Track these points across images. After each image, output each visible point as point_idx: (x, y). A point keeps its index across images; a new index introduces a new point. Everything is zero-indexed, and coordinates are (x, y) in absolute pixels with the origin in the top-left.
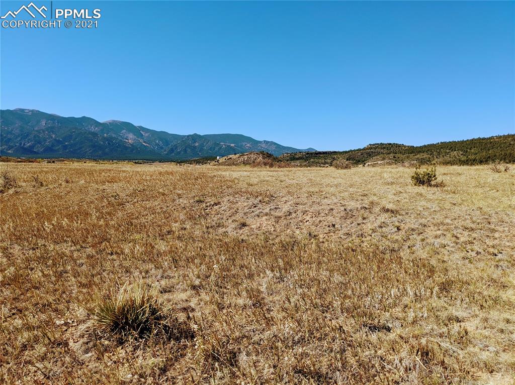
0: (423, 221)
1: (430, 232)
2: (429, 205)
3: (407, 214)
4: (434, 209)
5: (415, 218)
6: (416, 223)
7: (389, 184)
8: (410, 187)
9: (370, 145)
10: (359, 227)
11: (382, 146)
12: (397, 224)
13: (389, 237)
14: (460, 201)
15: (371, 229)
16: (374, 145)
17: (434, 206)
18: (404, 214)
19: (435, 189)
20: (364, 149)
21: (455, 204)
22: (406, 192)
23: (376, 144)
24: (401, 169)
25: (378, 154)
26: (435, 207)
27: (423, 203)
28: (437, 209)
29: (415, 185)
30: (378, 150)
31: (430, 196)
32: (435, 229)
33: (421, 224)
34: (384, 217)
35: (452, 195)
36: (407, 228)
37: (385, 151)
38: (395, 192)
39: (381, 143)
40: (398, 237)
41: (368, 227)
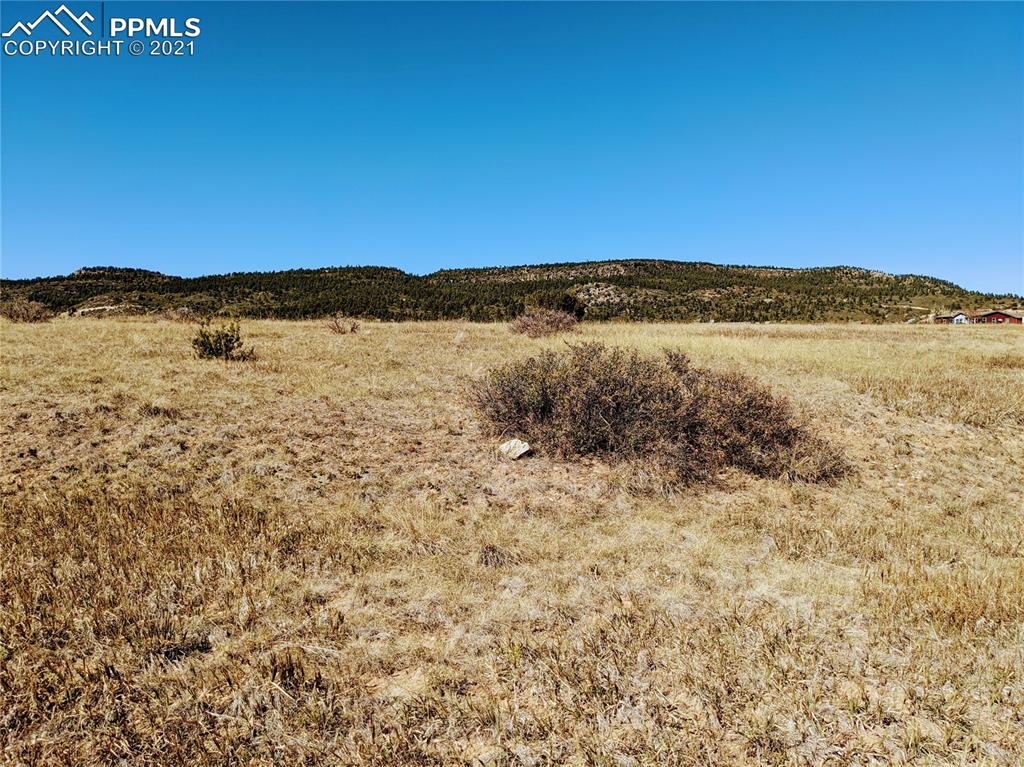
0: (231, 428)
1: (245, 448)
2: (235, 396)
3: (196, 415)
4: (246, 404)
5: (214, 423)
6: (217, 433)
7: (145, 355)
8: (190, 361)
9: (84, 268)
10: (97, 452)
11: (112, 273)
12: (180, 437)
13: (166, 465)
14: (288, 386)
15: (124, 453)
16: (94, 269)
17: (245, 399)
18: (190, 415)
19: (242, 365)
20: (71, 277)
21: (281, 393)
22: (185, 372)
23: (99, 269)
24: (163, 323)
25: (105, 290)
26: (248, 400)
27: (224, 392)
28: (252, 403)
29: (201, 357)
30: (102, 282)
31: (234, 380)
32: (254, 441)
33: (227, 434)
34: (149, 426)
35: (273, 376)
36: (199, 444)
37: (121, 284)
38: (164, 373)
39: (111, 268)
40: (186, 463)
41: (117, 448)
